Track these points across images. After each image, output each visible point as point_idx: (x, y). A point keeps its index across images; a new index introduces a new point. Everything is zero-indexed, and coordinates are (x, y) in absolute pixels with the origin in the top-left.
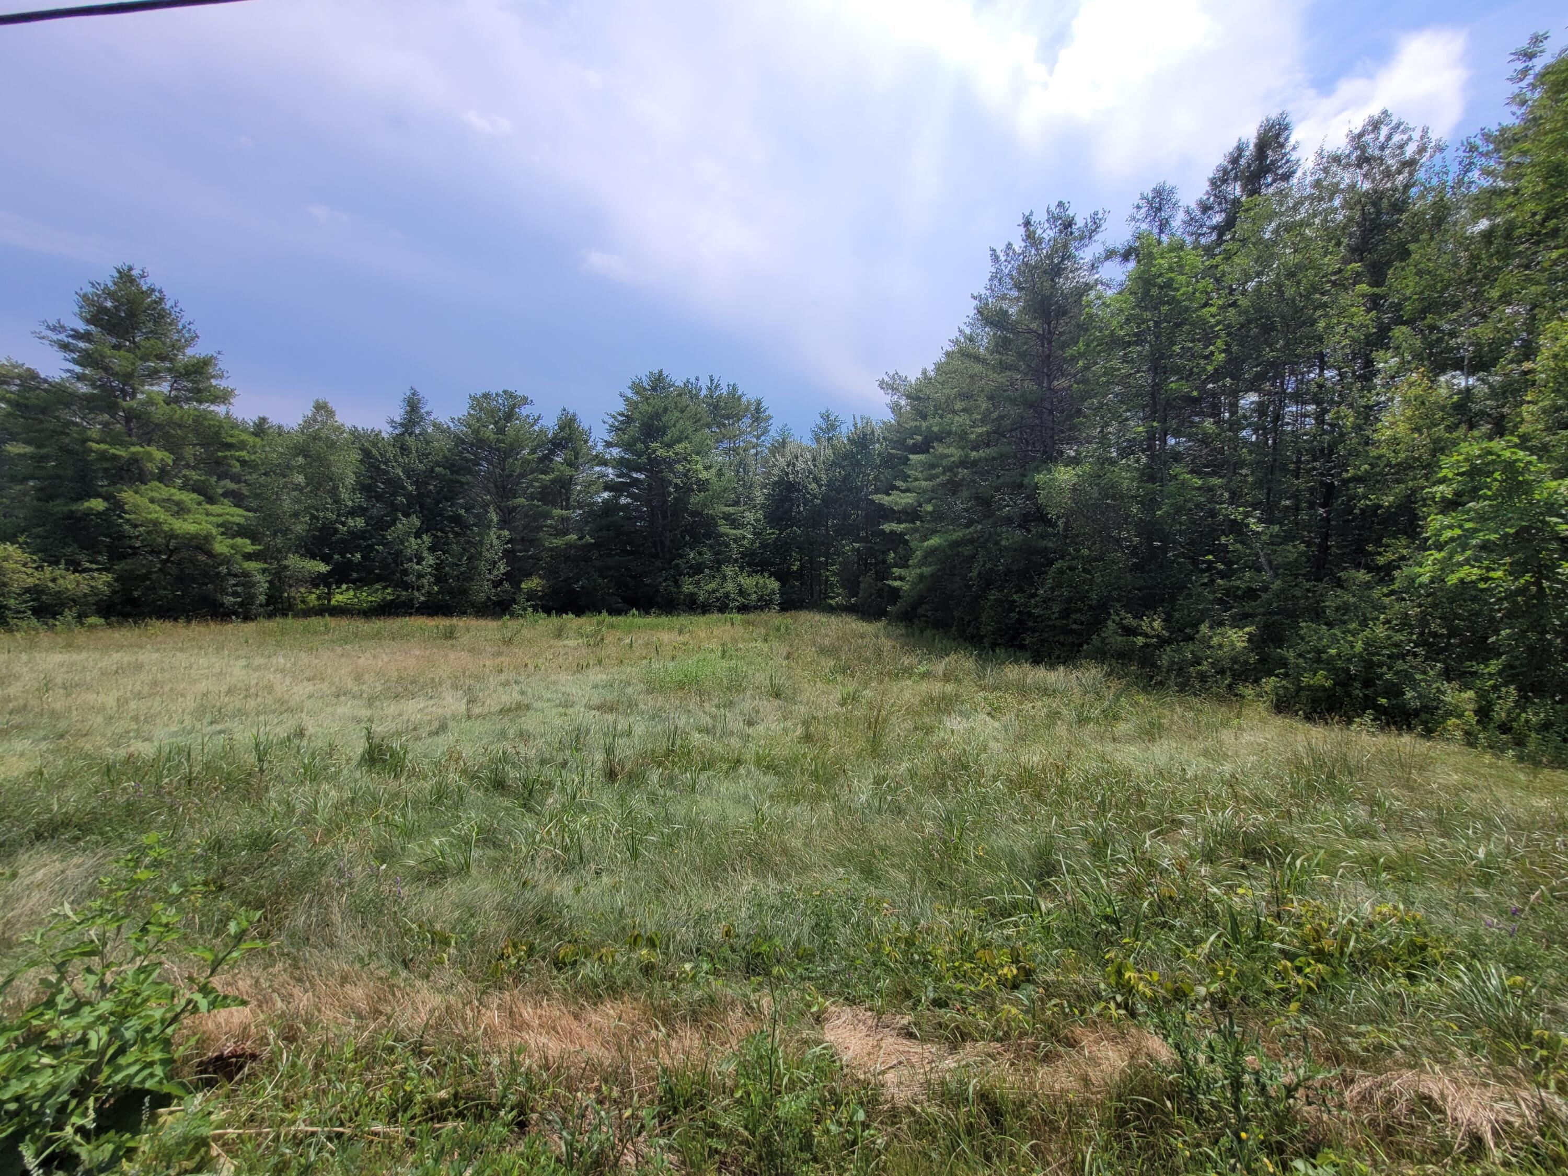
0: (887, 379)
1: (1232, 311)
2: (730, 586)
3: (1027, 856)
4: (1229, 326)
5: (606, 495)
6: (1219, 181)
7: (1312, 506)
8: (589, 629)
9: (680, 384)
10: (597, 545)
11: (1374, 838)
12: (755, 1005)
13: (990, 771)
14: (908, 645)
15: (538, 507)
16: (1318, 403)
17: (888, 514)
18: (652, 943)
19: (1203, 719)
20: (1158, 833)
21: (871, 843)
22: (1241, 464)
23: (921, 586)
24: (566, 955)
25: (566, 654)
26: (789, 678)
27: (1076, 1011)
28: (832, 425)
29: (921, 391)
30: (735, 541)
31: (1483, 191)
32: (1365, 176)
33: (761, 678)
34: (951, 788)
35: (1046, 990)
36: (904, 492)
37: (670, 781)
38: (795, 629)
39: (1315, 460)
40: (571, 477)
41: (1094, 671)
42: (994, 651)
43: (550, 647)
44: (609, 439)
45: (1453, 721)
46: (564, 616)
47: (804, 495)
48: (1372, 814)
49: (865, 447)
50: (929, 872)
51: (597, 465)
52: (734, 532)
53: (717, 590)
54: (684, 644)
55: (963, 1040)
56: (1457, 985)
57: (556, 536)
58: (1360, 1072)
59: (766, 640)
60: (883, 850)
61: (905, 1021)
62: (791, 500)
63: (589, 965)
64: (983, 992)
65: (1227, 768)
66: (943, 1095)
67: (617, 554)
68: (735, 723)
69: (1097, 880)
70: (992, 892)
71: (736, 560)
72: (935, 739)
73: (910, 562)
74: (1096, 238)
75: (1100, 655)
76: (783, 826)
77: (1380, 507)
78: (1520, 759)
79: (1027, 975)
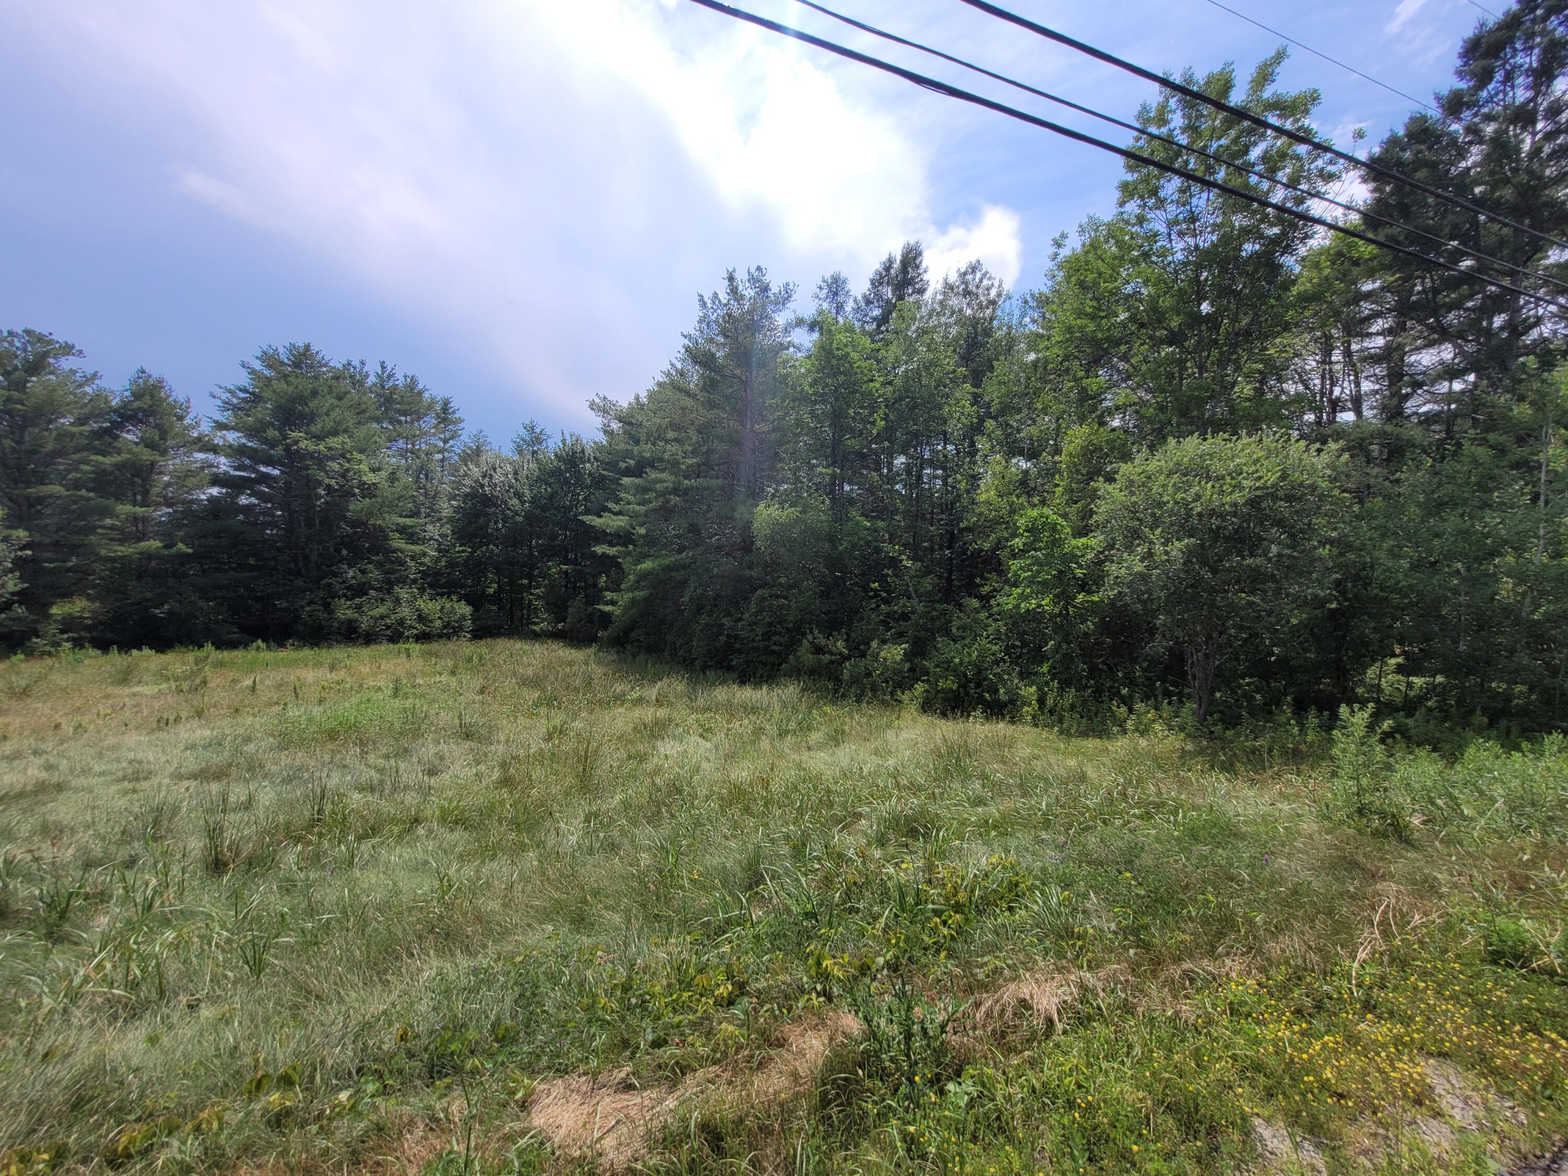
0: (597, 400)
1: (890, 388)
2: (405, 611)
3: (738, 869)
4: (886, 399)
5: (215, 491)
6: (877, 282)
7: (941, 549)
8: (179, 669)
9: (337, 362)
10: (195, 557)
11: (985, 805)
12: (442, 1115)
13: (703, 792)
14: (619, 671)
15: (89, 499)
16: (944, 469)
17: (601, 536)
18: (286, 1082)
19: (874, 723)
20: (844, 828)
21: (582, 888)
22: (895, 512)
23: (633, 611)
24: (132, 1141)
25: (138, 705)
26: (483, 715)
27: (785, 1011)
28: (537, 438)
29: (633, 417)
30: (413, 558)
31: (1032, 333)
32: (968, 304)
33: (446, 718)
34: (665, 814)
35: (758, 998)
36: (616, 514)
37: (315, 860)
38: (492, 659)
39: (942, 513)
40: (153, 464)
41: (791, 688)
42: (704, 673)
43: (107, 697)
44: (219, 417)
45: (1026, 708)
46: (135, 652)
47: (503, 511)
48: (983, 786)
49: (575, 465)
50: (644, 906)
51: (200, 451)
52: (412, 547)
53: (388, 616)
54: (338, 683)
55: (683, 1074)
56: (1036, 908)
57: (121, 541)
58: (985, 995)
59: (453, 673)
60: (596, 893)
61: (623, 1075)
62: (487, 515)
63: (176, 1143)
64: (702, 1018)
65: (891, 762)
66: (664, 1140)
67: (231, 569)
68: (410, 773)
69: (798, 880)
70: (706, 912)
71: (414, 581)
72: (649, 766)
73: (623, 586)
74: (788, 305)
75: (797, 673)
76: (474, 890)
77: (982, 550)
78: (1061, 732)
79: (741, 988)
